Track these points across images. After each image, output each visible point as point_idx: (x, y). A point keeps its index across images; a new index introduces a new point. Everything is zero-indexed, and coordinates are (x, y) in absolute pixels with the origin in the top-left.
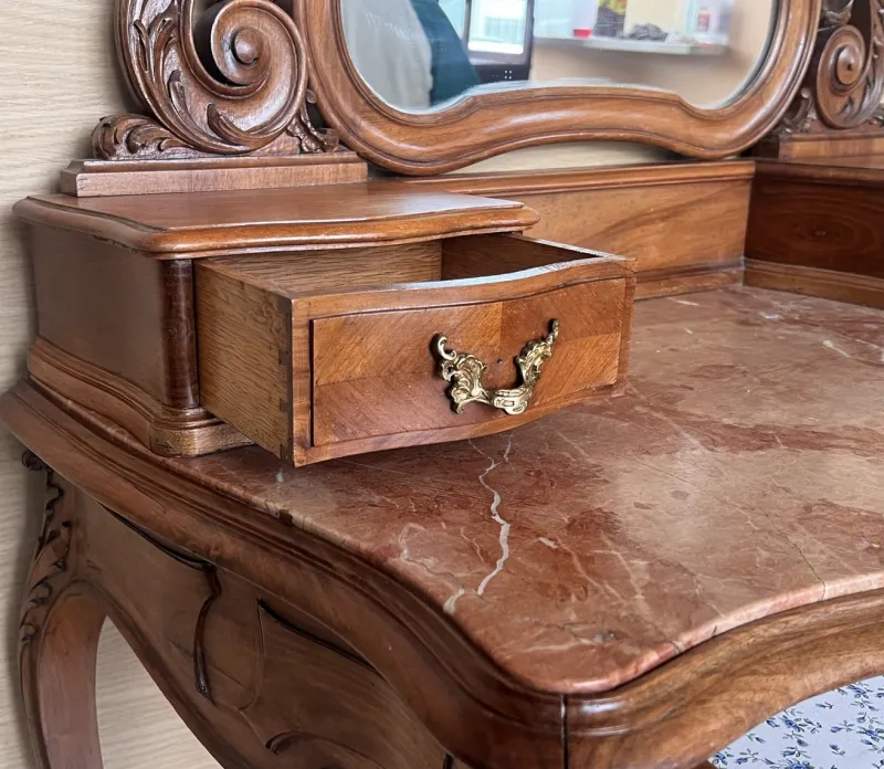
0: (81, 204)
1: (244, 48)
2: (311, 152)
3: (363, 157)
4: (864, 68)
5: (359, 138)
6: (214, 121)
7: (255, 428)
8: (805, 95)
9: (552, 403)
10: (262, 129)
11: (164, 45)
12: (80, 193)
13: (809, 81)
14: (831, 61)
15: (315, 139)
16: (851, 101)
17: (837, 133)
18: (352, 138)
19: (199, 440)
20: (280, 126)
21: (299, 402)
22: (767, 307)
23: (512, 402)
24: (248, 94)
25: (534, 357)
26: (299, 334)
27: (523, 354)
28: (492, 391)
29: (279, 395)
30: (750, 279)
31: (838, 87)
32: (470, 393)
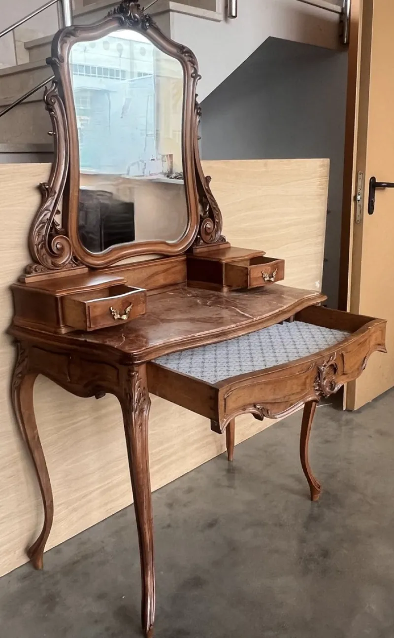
0: (27, 285)
1: (58, 246)
2: (75, 267)
3: (87, 266)
4: (214, 228)
5: (86, 262)
6: (53, 263)
7: (79, 326)
8: (199, 237)
9: (132, 318)
10: (64, 263)
11: (42, 248)
12: (26, 282)
13: (199, 233)
14: (205, 226)
15: (76, 264)
16: (212, 236)
17: (209, 245)
18: (84, 262)
19: (63, 331)
20: (67, 262)
21: (88, 320)
22: (189, 293)
23: (125, 317)
24: (60, 256)
25: (128, 309)
26: (87, 308)
27: (126, 309)
28: (121, 315)
29: (84, 319)
30: (189, 285)
31: (207, 234)
32: (117, 316)
